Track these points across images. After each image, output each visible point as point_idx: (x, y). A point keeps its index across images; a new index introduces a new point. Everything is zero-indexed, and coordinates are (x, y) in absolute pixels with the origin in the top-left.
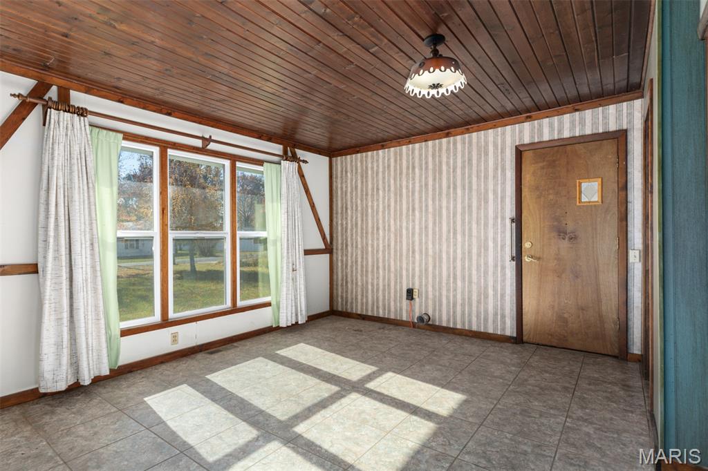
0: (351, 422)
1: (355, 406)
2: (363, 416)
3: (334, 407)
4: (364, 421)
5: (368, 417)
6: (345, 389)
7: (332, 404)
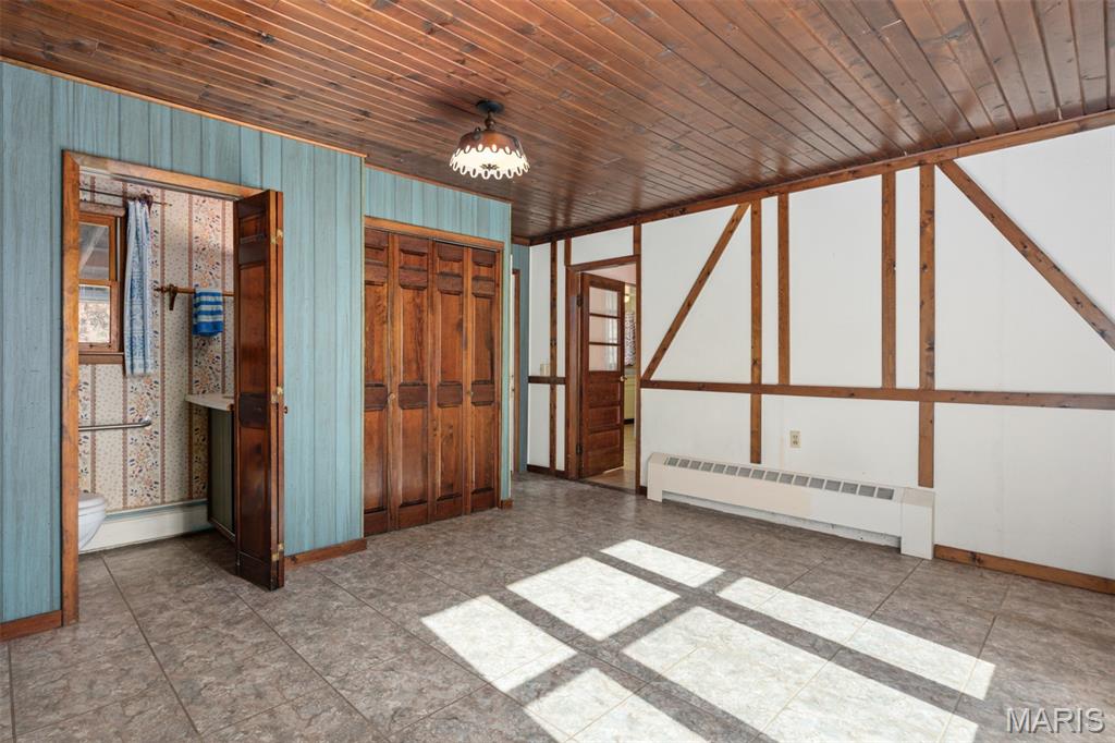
0: (605, 600)
1: (597, 620)
2: (587, 605)
3: (628, 620)
4: (587, 599)
5: (582, 603)
6: (612, 651)
7: (633, 625)
